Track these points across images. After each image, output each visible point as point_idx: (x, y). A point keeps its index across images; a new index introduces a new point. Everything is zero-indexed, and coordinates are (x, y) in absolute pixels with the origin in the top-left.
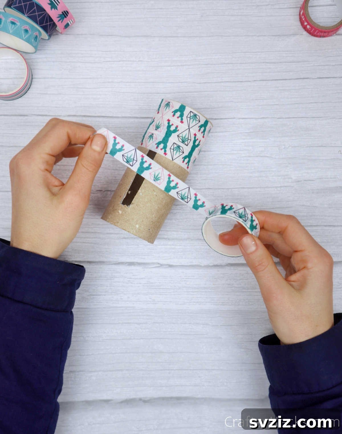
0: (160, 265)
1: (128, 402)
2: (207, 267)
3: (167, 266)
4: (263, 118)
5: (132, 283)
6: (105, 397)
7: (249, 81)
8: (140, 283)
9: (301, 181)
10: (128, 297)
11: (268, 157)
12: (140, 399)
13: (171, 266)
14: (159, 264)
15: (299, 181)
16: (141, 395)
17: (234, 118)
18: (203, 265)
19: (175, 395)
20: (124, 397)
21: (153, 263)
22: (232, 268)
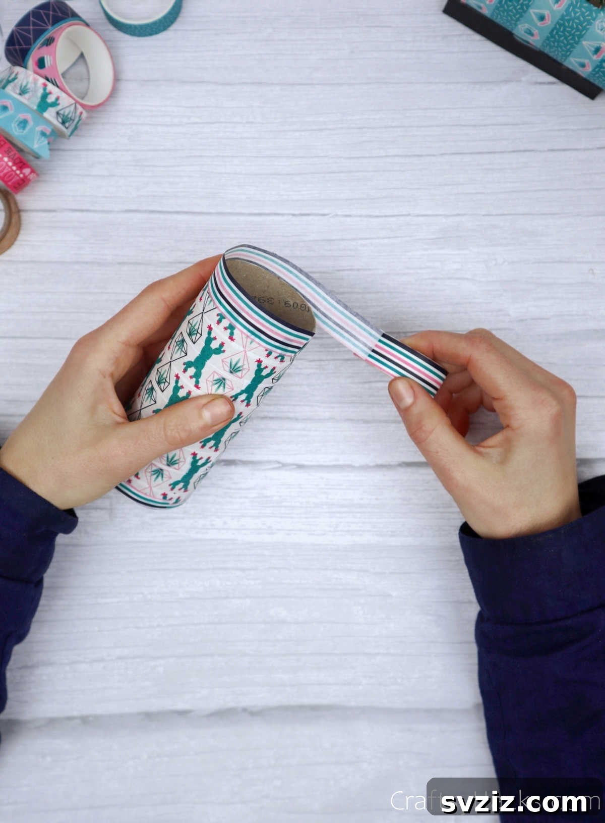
0: (281, 465)
1: (223, 715)
2: (365, 468)
3: (295, 467)
4: (458, 215)
5: (231, 497)
6: (181, 706)
7: (434, 155)
8: (246, 497)
9: (526, 320)
10: (225, 523)
11: (467, 279)
12: (245, 710)
13: (300, 467)
14: (279, 462)
15: (522, 320)
16: (246, 701)
17: (409, 215)
18: (357, 465)
19: (306, 701)
20: (214, 705)
21: (269, 462)
22: (409, 470)
